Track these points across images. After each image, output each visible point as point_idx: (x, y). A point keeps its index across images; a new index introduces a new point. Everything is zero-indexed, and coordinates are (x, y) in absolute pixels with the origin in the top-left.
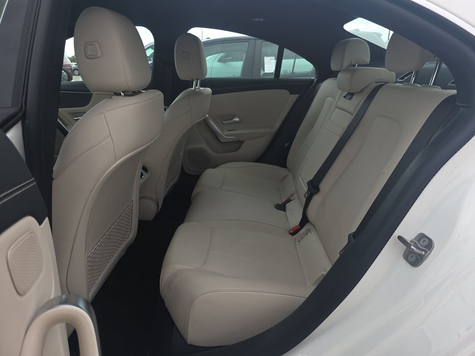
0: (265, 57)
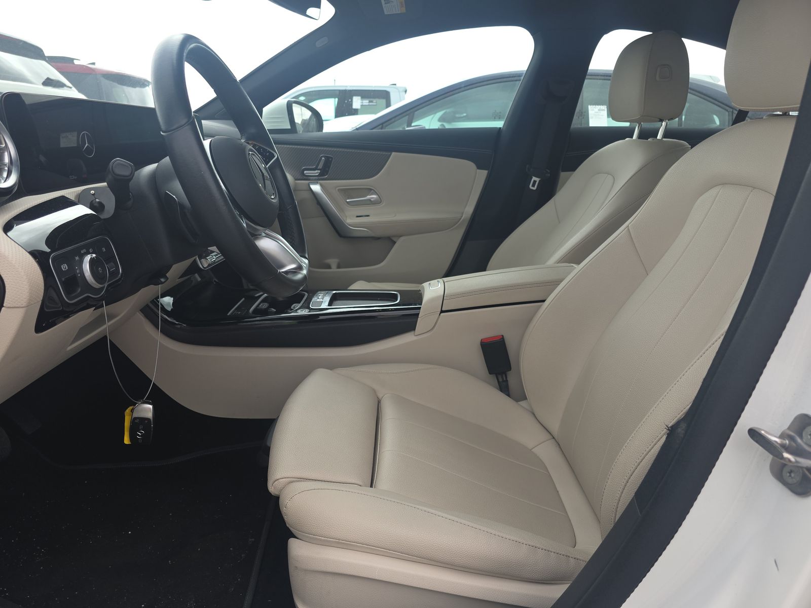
0: (589, 106)
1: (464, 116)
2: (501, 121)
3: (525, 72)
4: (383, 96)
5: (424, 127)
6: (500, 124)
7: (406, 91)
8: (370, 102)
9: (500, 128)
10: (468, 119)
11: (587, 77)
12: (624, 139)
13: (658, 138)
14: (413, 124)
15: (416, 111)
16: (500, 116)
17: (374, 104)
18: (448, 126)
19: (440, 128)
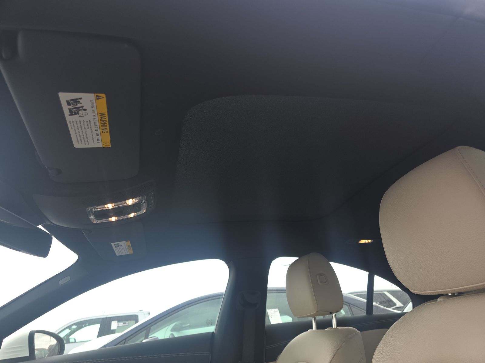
1: (188, 326)
2: (213, 326)
3: (224, 293)
4: (134, 318)
5: (158, 338)
6: (211, 329)
7: (149, 314)
8: (124, 323)
9: (213, 332)
10: (191, 327)
11: (268, 292)
12: (307, 331)
13: (333, 327)
14: (149, 337)
15: (152, 326)
16: (212, 322)
17: (127, 324)
18: (176, 335)
19: (171, 337)
